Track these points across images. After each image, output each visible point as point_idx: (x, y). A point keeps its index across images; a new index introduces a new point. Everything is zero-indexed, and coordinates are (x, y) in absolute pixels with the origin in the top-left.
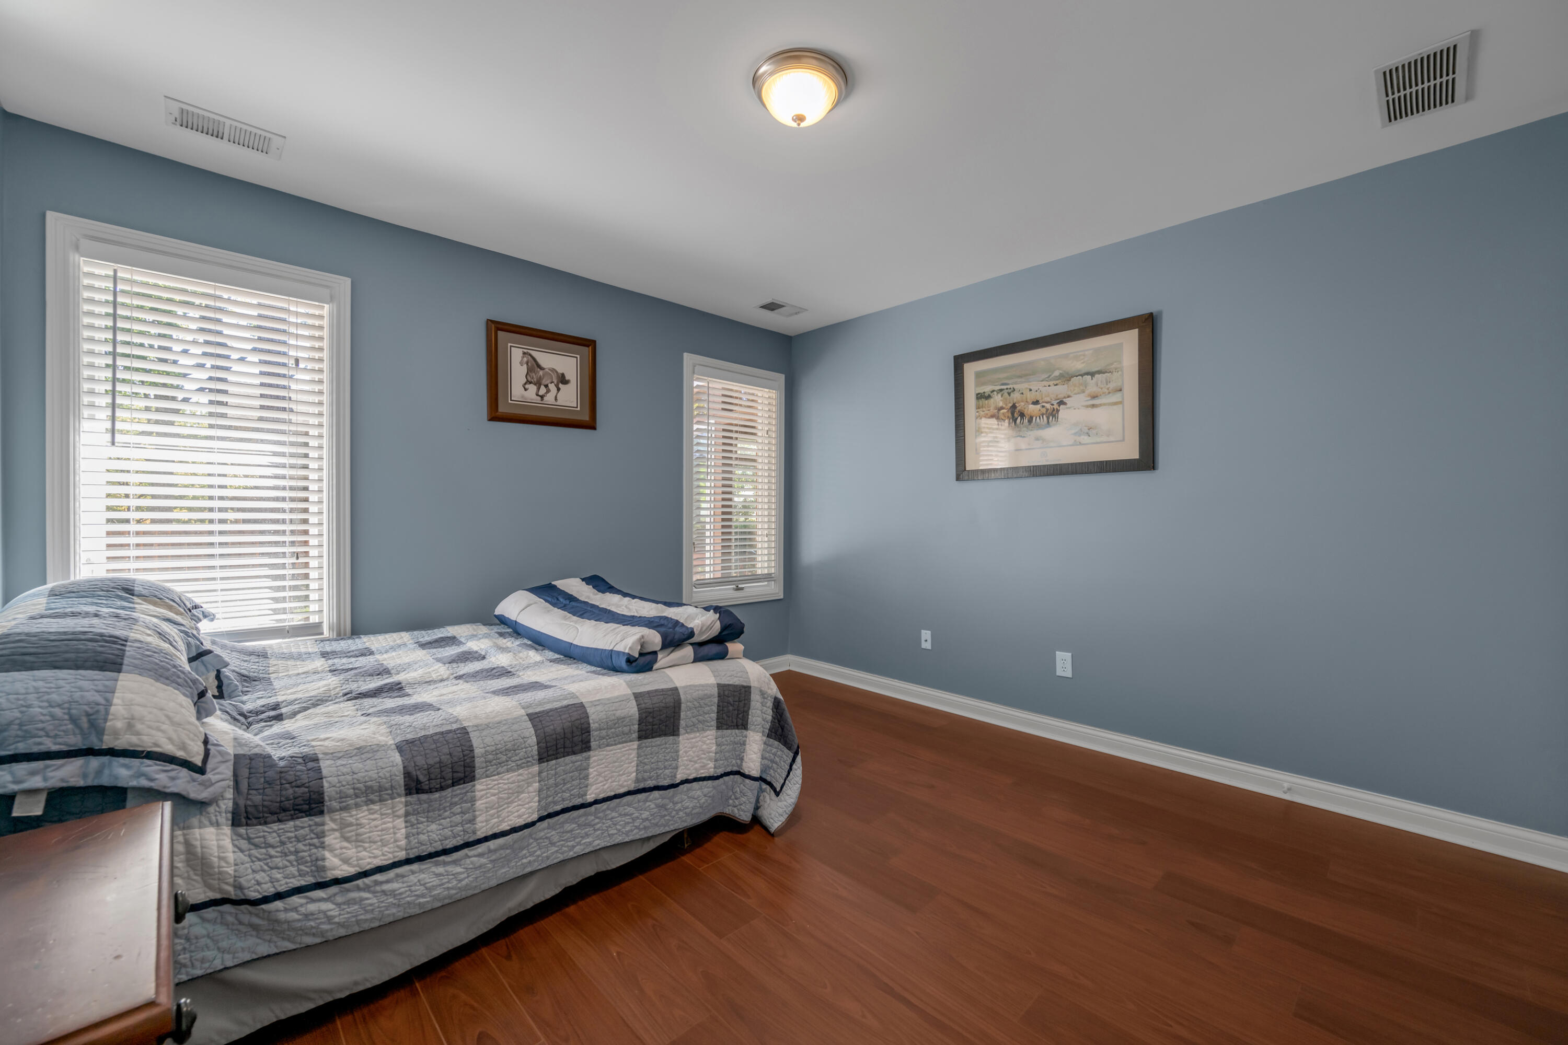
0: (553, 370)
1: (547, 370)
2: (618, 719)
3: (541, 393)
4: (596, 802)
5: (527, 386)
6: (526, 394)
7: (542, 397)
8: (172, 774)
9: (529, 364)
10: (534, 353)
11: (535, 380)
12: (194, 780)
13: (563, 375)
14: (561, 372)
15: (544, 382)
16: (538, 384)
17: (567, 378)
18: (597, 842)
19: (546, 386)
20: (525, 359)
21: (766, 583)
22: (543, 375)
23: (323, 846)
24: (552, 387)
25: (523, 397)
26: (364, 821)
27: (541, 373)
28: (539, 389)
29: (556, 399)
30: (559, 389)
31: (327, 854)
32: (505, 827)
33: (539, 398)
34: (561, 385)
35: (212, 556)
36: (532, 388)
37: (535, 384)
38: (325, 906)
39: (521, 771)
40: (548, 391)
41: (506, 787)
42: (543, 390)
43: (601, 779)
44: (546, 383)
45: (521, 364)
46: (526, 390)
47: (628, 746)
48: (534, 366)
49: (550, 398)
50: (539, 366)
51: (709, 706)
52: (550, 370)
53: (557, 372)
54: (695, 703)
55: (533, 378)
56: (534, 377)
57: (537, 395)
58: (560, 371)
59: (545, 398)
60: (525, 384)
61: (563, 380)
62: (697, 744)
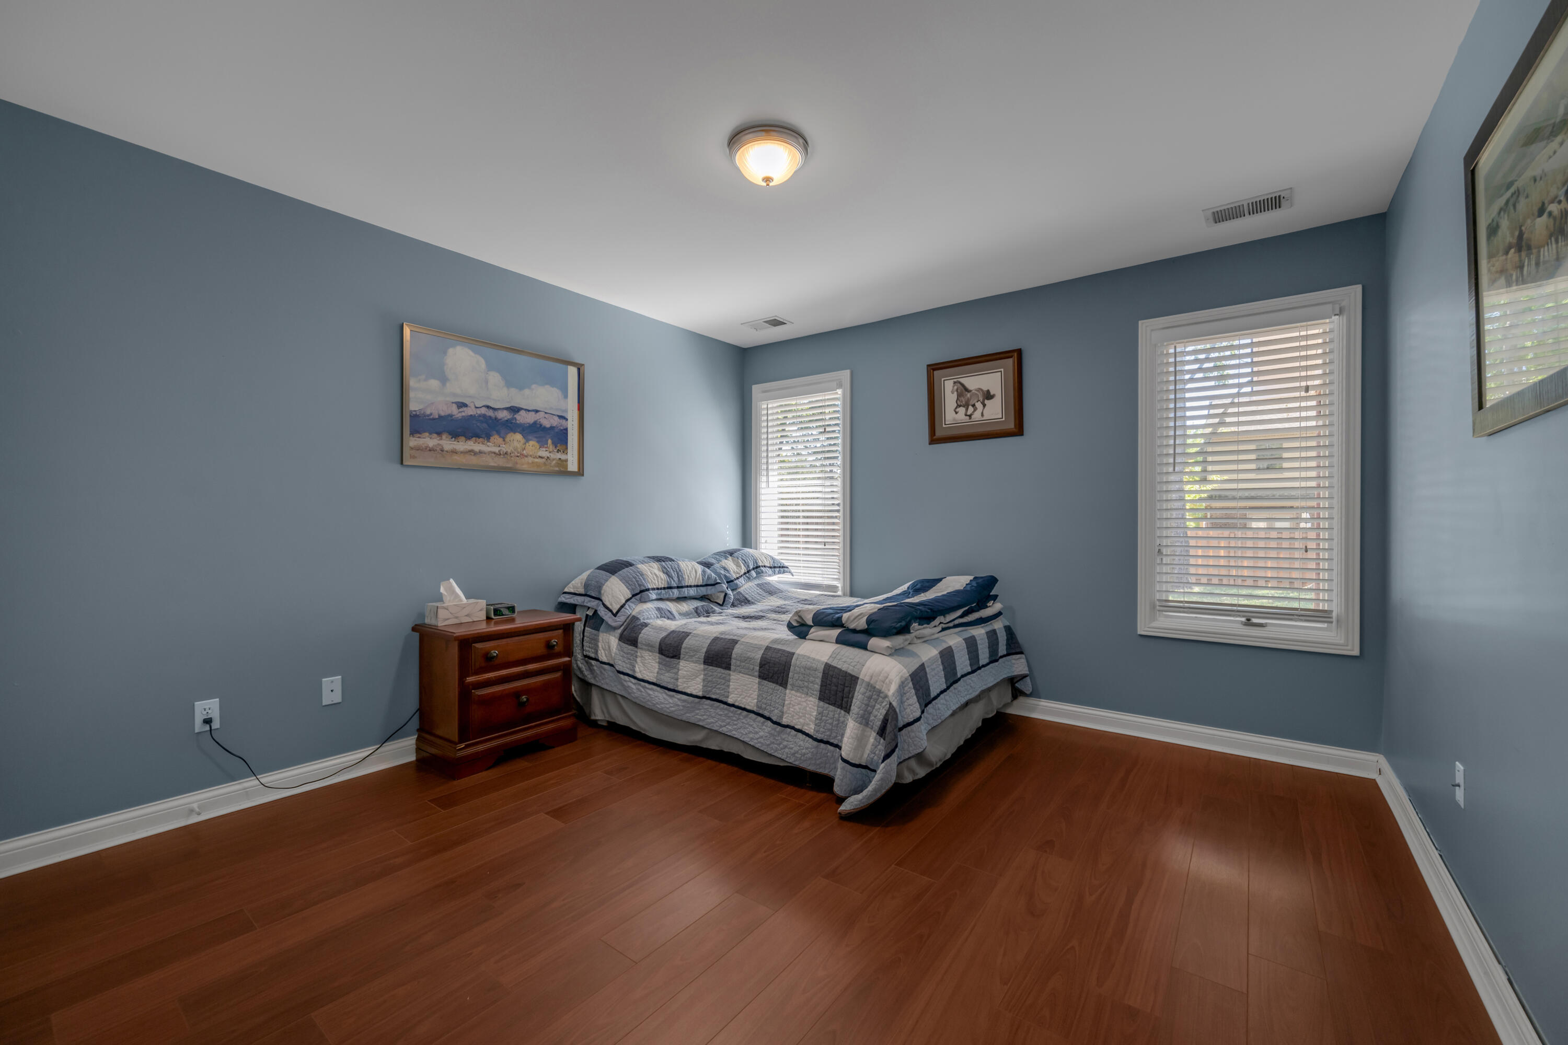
0: (980, 390)
1: (973, 391)
2: (748, 658)
3: (969, 413)
4: (733, 705)
5: (957, 410)
6: (957, 416)
7: (970, 416)
8: (606, 613)
9: (959, 391)
10: (962, 380)
11: (964, 403)
12: (612, 618)
13: (988, 391)
14: (987, 389)
15: (972, 402)
16: (966, 406)
17: (992, 394)
18: (734, 732)
19: (973, 406)
20: (956, 387)
21: (1325, 625)
22: (971, 396)
23: (636, 661)
24: (979, 405)
25: (954, 419)
26: (647, 658)
27: (969, 395)
28: (967, 410)
29: (982, 415)
30: (984, 405)
31: (637, 666)
32: (688, 691)
33: (968, 417)
34: (986, 402)
35: (799, 548)
36: (962, 410)
37: (964, 406)
38: (633, 686)
39: (697, 665)
40: (975, 409)
41: (690, 669)
42: (971, 409)
43: (736, 692)
44: (973, 403)
45: (953, 393)
46: (956, 413)
47: (753, 679)
48: (963, 390)
49: (977, 416)
50: (967, 390)
51: (814, 677)
52: (976, 390)
53: (982, 390)
54: (802, 670)
55: (962, 402)
56: (963, 400)
57: (966, 415)
58: (985, 389)
59: (973, 417)
60: (956, 408)
61: (988, 396)
62: (802, 703)
